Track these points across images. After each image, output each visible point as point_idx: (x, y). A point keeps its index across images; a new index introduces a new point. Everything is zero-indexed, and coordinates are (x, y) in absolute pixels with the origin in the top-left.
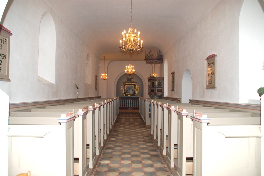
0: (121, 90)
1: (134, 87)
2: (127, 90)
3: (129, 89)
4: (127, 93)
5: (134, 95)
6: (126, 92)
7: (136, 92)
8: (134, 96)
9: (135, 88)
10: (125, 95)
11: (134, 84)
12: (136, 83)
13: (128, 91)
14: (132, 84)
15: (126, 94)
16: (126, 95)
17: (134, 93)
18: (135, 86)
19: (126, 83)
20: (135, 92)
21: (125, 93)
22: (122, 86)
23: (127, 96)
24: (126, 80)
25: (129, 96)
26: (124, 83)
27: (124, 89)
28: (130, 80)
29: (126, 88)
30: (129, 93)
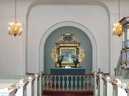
0: (52, 56)
1: (75, 50)
2: (63, 56)
3: (67, 55)
4: (62, 62)
5: (76, 65)
6: (62, 60)
7: (80, 60)
8: (76, 67)
9: (78, 53)
10: (58, 65)
11: (76, 45)
12: (79, 44)
13: (65, 57)
14: (72, 45)
15: (60, 64)
16: (60, 67)
17: (76, 62)
18: (78, 49)
19: (61, 44)
20: (78, 60)
21: (60, 62)
22: (54, 50)
23: (63, 68)
24: (62, 39)
25: (67, 67)
26: (57, 44)
27: (57, 55)
28: (68, 38)
29: (60, 53)
30: (66, 62)
